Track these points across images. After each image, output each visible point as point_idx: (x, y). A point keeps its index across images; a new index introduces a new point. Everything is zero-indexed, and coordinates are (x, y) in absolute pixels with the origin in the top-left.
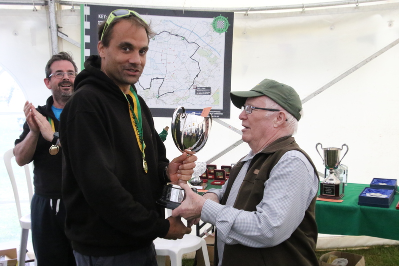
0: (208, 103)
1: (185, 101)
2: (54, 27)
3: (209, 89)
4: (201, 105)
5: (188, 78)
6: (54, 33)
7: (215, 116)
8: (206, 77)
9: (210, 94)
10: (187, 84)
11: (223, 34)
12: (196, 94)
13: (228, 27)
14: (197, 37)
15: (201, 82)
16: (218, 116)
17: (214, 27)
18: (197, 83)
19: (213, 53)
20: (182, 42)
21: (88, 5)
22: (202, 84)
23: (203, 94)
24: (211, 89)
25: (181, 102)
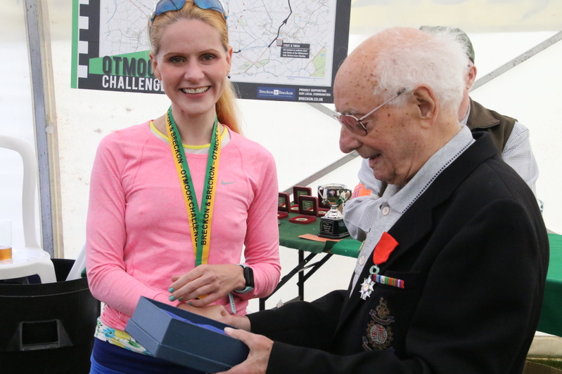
0: (303, 73)
1: (261, 70)
3: (306, 47)
4: (289, 78)
5: (268, 26)
7: (316, 99)
8: (302, 25)
9: (307, 57)
10: (266, 37)
12: (282, 56)
15: (291, 33)
16: (321, 99)
18: (284, 36)
22: (294, 38)
23: (294, 56)
24: (311, 47)
25: (253, 70)
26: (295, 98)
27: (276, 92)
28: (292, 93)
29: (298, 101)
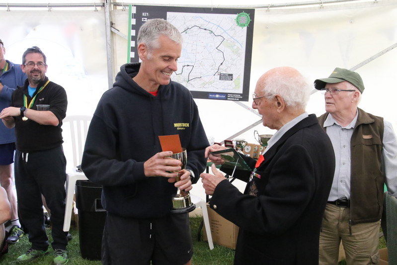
0: (229, 87)
1: (211, 85)
2: (109, 24)
3: (231, 75)
4: (223, 89)
5: (214, 66)
6: (109, 28)
7: (236, 99)
8: (230, 65)
9: (232, 80)
10: (213, 71)
11: (245, 29)
12: (220, 79)
13: (249, 22)
14: (223, 31)
15: (224, 69)
16: (238, 99)
17: (238, 22)
18: (221, 70)
19: (236, 44)
20: (209, 35)
21: (135, 6)
22: (226, 71)
23: (226, 79)
24: (233, 75)
25: (207, 86)
26: (226, 99)
27: (217, 96)
28: (225, 96)
29: (227, 100)
